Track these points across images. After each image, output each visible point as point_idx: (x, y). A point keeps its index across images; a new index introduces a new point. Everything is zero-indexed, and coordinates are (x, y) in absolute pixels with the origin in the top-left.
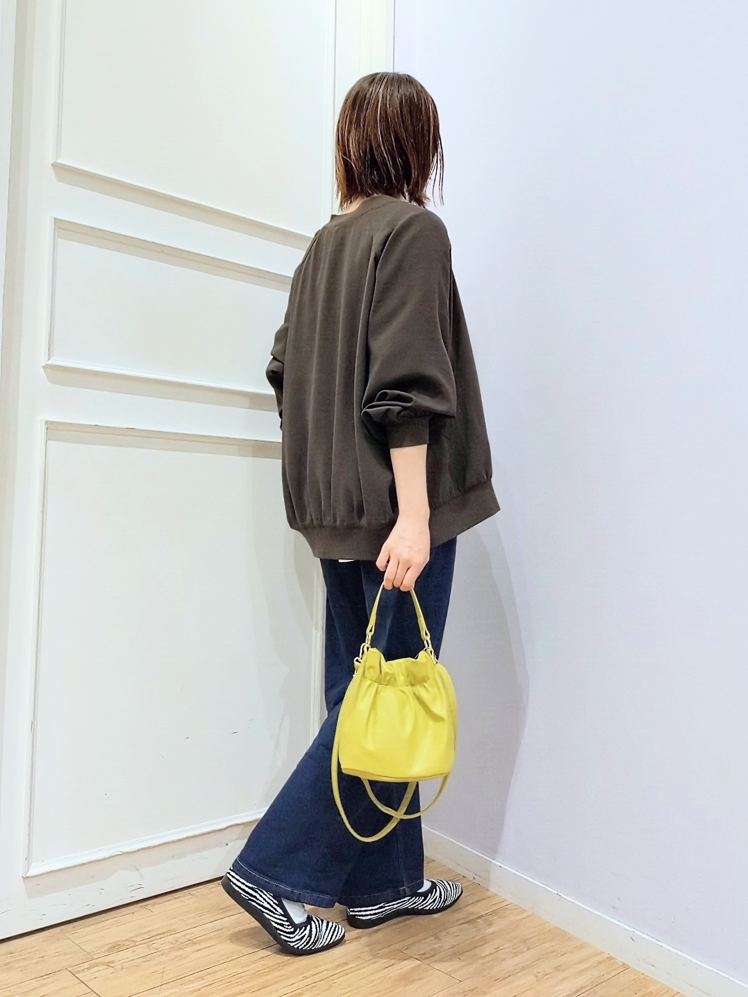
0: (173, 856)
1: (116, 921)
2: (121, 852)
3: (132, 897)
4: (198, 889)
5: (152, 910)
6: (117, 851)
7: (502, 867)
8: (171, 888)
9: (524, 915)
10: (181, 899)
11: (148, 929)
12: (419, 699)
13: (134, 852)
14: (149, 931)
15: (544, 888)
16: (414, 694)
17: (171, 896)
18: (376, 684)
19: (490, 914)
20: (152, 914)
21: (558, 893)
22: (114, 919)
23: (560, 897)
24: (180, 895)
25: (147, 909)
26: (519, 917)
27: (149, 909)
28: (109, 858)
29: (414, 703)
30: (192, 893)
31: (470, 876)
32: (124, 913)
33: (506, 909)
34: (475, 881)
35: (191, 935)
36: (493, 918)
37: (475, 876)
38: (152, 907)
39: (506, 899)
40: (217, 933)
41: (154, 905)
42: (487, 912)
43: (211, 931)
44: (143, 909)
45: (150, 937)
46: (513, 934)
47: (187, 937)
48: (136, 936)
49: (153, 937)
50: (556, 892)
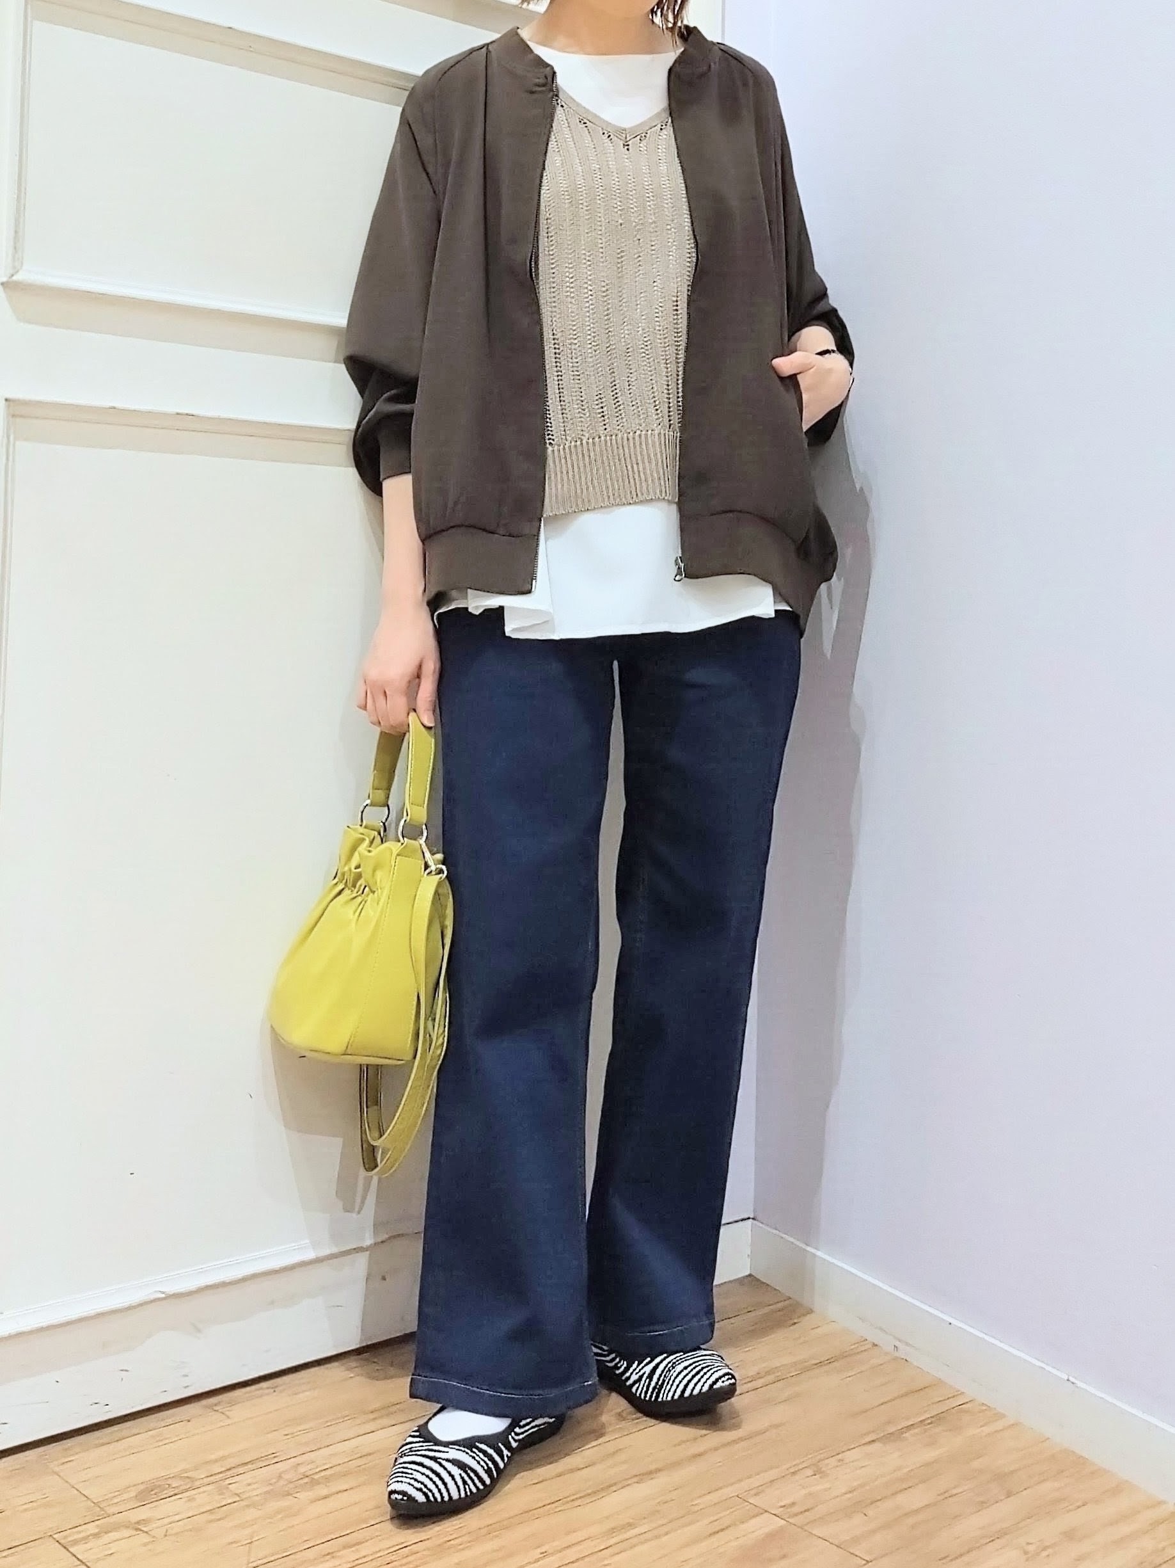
0: (272, 1303)
1: (153, 1437)
2: (163, 1293)
3: (186, 1387)
5: (228, 1413)
6: (156, 1292)
7: (955, 1325)
9: (999, 1425)
11: (221, 1453)
13: (190, 1294)
14: (223, 1458)
15: (1042, 1368)
19: (929, 1421)
20: (229, 1422)
21: (1071, 1379)
22: (150, 1432)
23: (1073, 1388)
25: (217, 1411)
26: (987, 1430)
27: (222, 1413)
28: (141, 1305)
31: (887, 1343)
32: (170, 1420)
33: (961, 1411)
34: (897, 1354)
35: (309, 1467)
36: (937, 1430)
37: (897, 1344)
38: (228, 1409)
39: (963, 1390)
40: (363, 1461)
41: (232, 1403)
42: (923, 1418)
43: (352, 1457)
44: (209, 1410)
45: (223, 1469)
46: (976, 1464)
47: (302, 1469)
48: (196, 1468)
49: (230, 1469)
50: (1065, 1377)
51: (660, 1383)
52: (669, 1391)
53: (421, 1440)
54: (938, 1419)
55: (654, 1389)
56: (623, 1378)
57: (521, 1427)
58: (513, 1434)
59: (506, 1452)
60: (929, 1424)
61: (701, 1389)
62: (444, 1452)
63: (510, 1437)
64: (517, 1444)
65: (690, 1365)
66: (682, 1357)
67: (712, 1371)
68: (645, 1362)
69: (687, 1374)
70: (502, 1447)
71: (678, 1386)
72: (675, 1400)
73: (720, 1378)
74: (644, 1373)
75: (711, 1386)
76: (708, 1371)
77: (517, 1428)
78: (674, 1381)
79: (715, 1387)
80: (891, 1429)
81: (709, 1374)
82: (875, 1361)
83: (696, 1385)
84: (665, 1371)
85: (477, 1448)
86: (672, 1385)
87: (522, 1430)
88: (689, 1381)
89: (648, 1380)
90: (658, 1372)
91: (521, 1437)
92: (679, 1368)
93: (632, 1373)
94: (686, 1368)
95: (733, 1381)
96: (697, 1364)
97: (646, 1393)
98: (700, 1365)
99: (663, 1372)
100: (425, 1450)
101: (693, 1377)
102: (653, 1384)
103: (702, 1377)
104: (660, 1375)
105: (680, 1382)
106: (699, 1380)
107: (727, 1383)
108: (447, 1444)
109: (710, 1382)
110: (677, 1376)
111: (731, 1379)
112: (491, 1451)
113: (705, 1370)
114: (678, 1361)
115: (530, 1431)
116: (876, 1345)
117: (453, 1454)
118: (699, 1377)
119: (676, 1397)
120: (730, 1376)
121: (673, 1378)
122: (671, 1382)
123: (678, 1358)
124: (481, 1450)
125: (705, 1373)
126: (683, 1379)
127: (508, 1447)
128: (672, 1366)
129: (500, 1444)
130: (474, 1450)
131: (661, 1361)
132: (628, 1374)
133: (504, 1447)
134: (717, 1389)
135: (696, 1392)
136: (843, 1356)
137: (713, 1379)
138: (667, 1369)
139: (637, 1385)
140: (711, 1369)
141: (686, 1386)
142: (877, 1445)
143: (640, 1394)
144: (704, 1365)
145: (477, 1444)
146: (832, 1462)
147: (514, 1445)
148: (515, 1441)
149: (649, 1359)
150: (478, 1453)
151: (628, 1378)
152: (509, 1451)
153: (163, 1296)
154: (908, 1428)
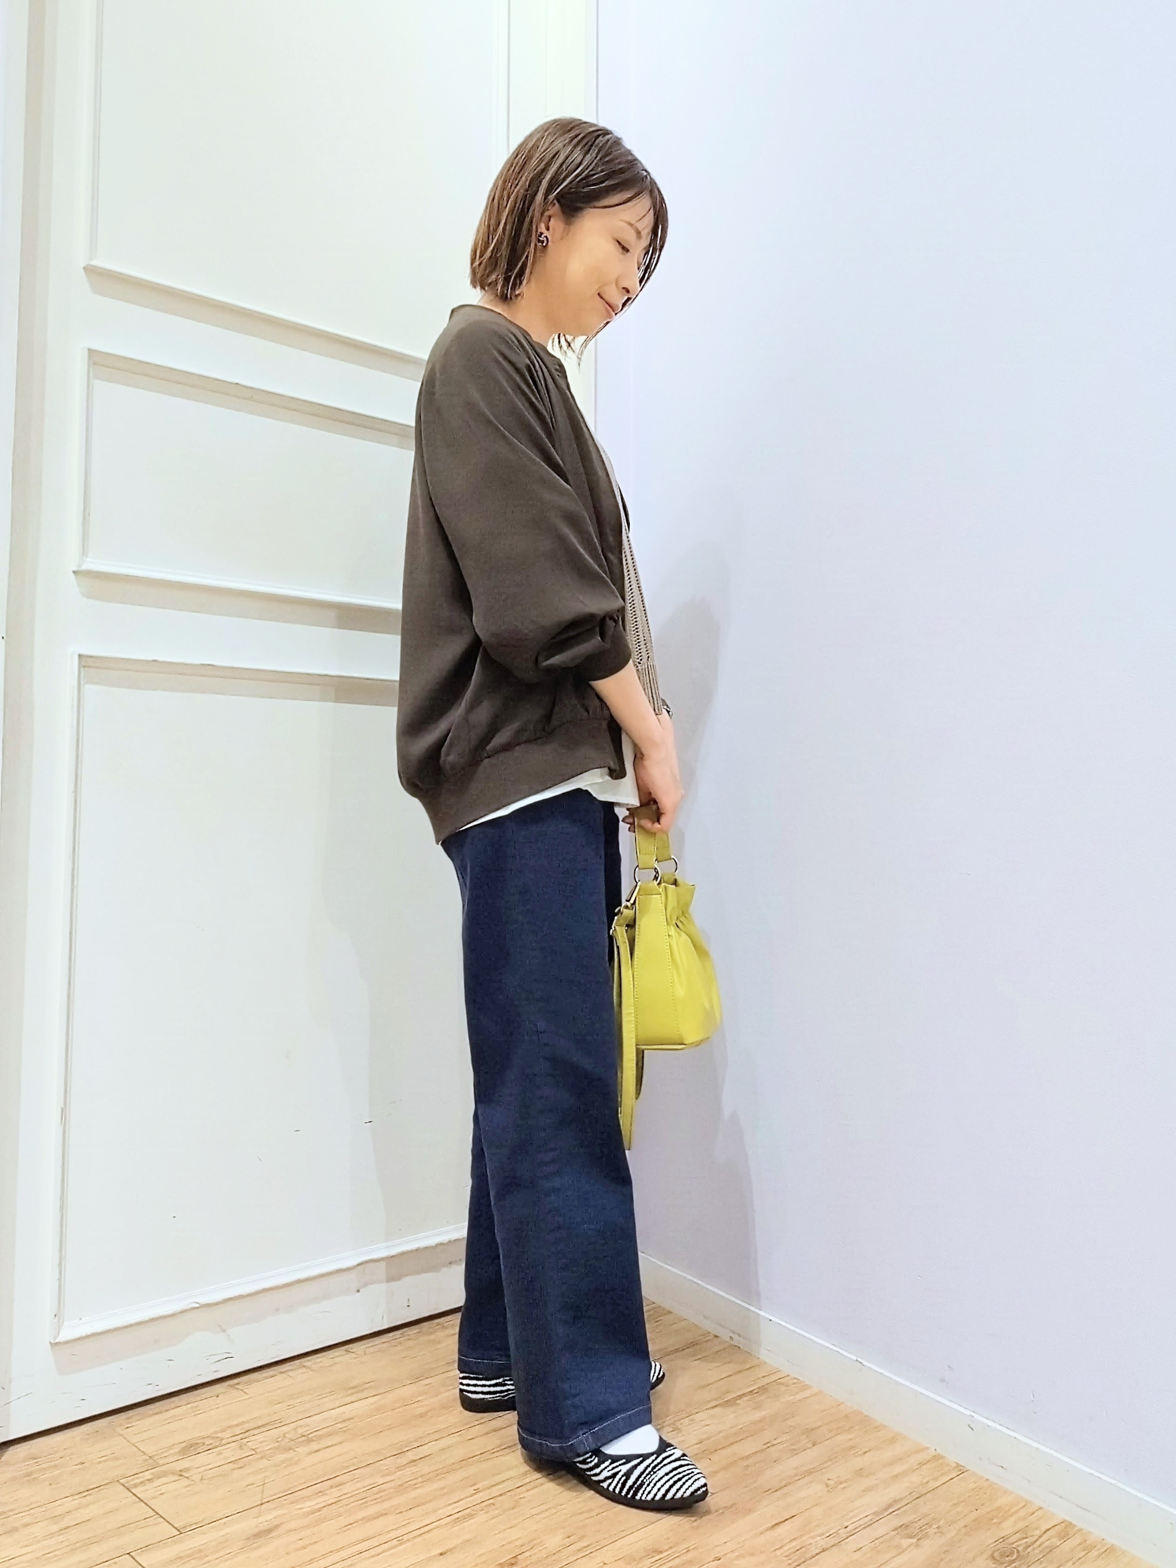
1: (192, 1408)
2: (198, 1303)
3: (215, 1372)
4: (315, 1359)
5: (246, 1391)
6: (193, 1302)
7: (774, 1321)
8: (275, 1358)
9: (807, 1393)
10: (290, 1373)
11: (240, 1420)
13: (217, 1304)
14: (243, 1423)
15: (838, 1351)
17: (275, 1370)
19: (756, 1391)
20: (247, 1397)
22: (189, 1405)
23: (861, 1366)
24: (287, 1368)
25: (239, 1389)
26: (798, 1397)
27: (242, 1390)
28: (180, 1313)
30: (307, 1364)
31: (725, 1335)
32: (206, 1394)
33: (780, 1384)
34: (732, 1342)
35: (306, 1429)
36: (761, 1398)
37: (732, 1335)
38: (246, 1387)
39: (780, 1369)
40: (344, 1424)
41: (249, 1383)
42: (751, 1389)
43: (336, 1422)
44: (232, 1389)
45: (244, 1431)
46: (791, 1422)
47: (300, 1431)
48: (222, 1431)
49: (247, 1431)
50: (855, 1358)
54: (763, 1389)
60: (755, 1393)
80: (729, 1397)
82: (716, 1349)
116: (717, 1337)
136: (693, 1344)
142: (718, 1410)
146: (686, 1421)
153: (197, 1305)
154: (740, 1397)
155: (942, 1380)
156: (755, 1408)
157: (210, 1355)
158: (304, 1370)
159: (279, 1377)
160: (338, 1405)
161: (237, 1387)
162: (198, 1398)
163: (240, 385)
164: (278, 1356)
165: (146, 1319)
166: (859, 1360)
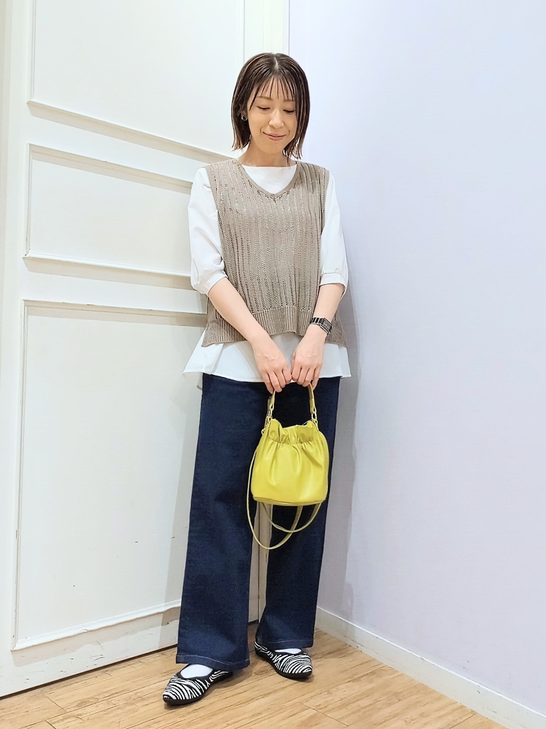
0: (127, 633)
2: (86, 630)
3: (95, 665)
4: (146, 658)
5: (110, 674)
6: (83, 630)
7: (379, 638)
8: (126, 657)
9: (396, 675)
10: (133, 665)
11: (108, 689)
12: (306, 452)
13: (97, 630)
14: (109, 691)
16: (303, 449)
17: (125, 664)
18: (276, 443)
20: (111, 677)
22: (82, 682)
23: (422, 660)
24: (132, 663)
25: (107, 673)
26: (392, 676)
27: (109, 674)
28: (77, 635)
29: (302, 455)
30: (141, 661)
31: (354, 645)
32: (89, 677)
33: (382, 670)
34: (358, 649)
35: (141, 693)
36: (372, 677)
37: (358, 645)
39: (382, 662)
41: (112, 671)
42: (367, 673)
43: (156, 690)
44: (104, 673)
45: (110, 695)
46: (387, 689)
47: (138, 695)
48: (99, 695)
49: (112, 695)
50: (420, 657)
51: (284, 665)
52: (287, 670)
53: (177, 677)
54: (373, 673)
55: (282, 667)
56: (272, 660)
57: (214, 674)
58: (211, 677)
59: (208, 683)
60: (369, 675)
61: (298, 672)
62: (184, 682)
63: (210, 678)
64: (213, 680)
65: (296, 662)
66: (293, 657)
67: (303, 666)
68: (279, 656)
69: (294, 665)
70: (207, 682)
71: (290, 669)
72: (289, 674)
73: (305, 669)
74: (279, 660)
75: (302, 671)
76: (301, 665)
77: (213, 675)
78: (289, 667)
79: (303, 672)
80: (356, 677)
81: (301, 667)
82: (350, 652)
83: (296, 670)
84: (286, 662)
85: (196, 681)
86: (288, 668)
87: (215, 676)
88: (294, 668)
89: (280, 663)
90: (284, 661)
91: (215, 678)
92: (291, 662)
93: (275, 659)
94: (294, 663)
95: (310, 670)
96: (298, 662)
97: (279, 668)
98: (299, 662)
99: (285, 662)
100: (178, 681)
101: (296, 666)
102: (281, 665)
103: (299, 667)
104: (284, 663)
105: (291, 668)
106: (298, 668)
107: (308, 671)
108: (186, 679)
109: (301, 670)
110: (290, 665)
111: (309, 670)
112: (201, 683)
113: (300, 665)
114: (291, 659)
115: (219, 676)
116: (351, 646)
117: (187, 683)
118: (297, 667)
119: (289, 672)
120: (309, 669)
121: (288, 666)
122: (288, 667)
123: (292, 658)
124: (198, 682)
125: (300, 666)
126: (292, 667)
127: (209, 681)
128: (289, 661)
129: (205, 680)
130: (195, 682)
131: (285, 657)
132: (273, 659)
133: (207, 681)
134: (304, 673)
135: (296, 672)
136: (338, 650)
137: (303, 669)
138: (287, 661)
139: (276, 664)
140: (303, 665)
141: (293, 670)
142: (350, 683)
143: (277, 667)
144: (300, 663)
145: (197, 680)
146: (333, 689)
147: (212, 681)
148: (212, 679)
149: (281, 655)
150: (197, 683)
151: (274, 660)
152: (209, 683)
153: (86, 631)
154: (362, 676)
155: (464, 668)
156: (369, 682)
157: (92, 657)
158: (140, 664)
159: (128, 667)
160: (157, 682)
161: (106, 672)
162: (86, 678)
163: (107, 162)
164: (127, 656)
165: (60, 638)
166: (422, 658)
